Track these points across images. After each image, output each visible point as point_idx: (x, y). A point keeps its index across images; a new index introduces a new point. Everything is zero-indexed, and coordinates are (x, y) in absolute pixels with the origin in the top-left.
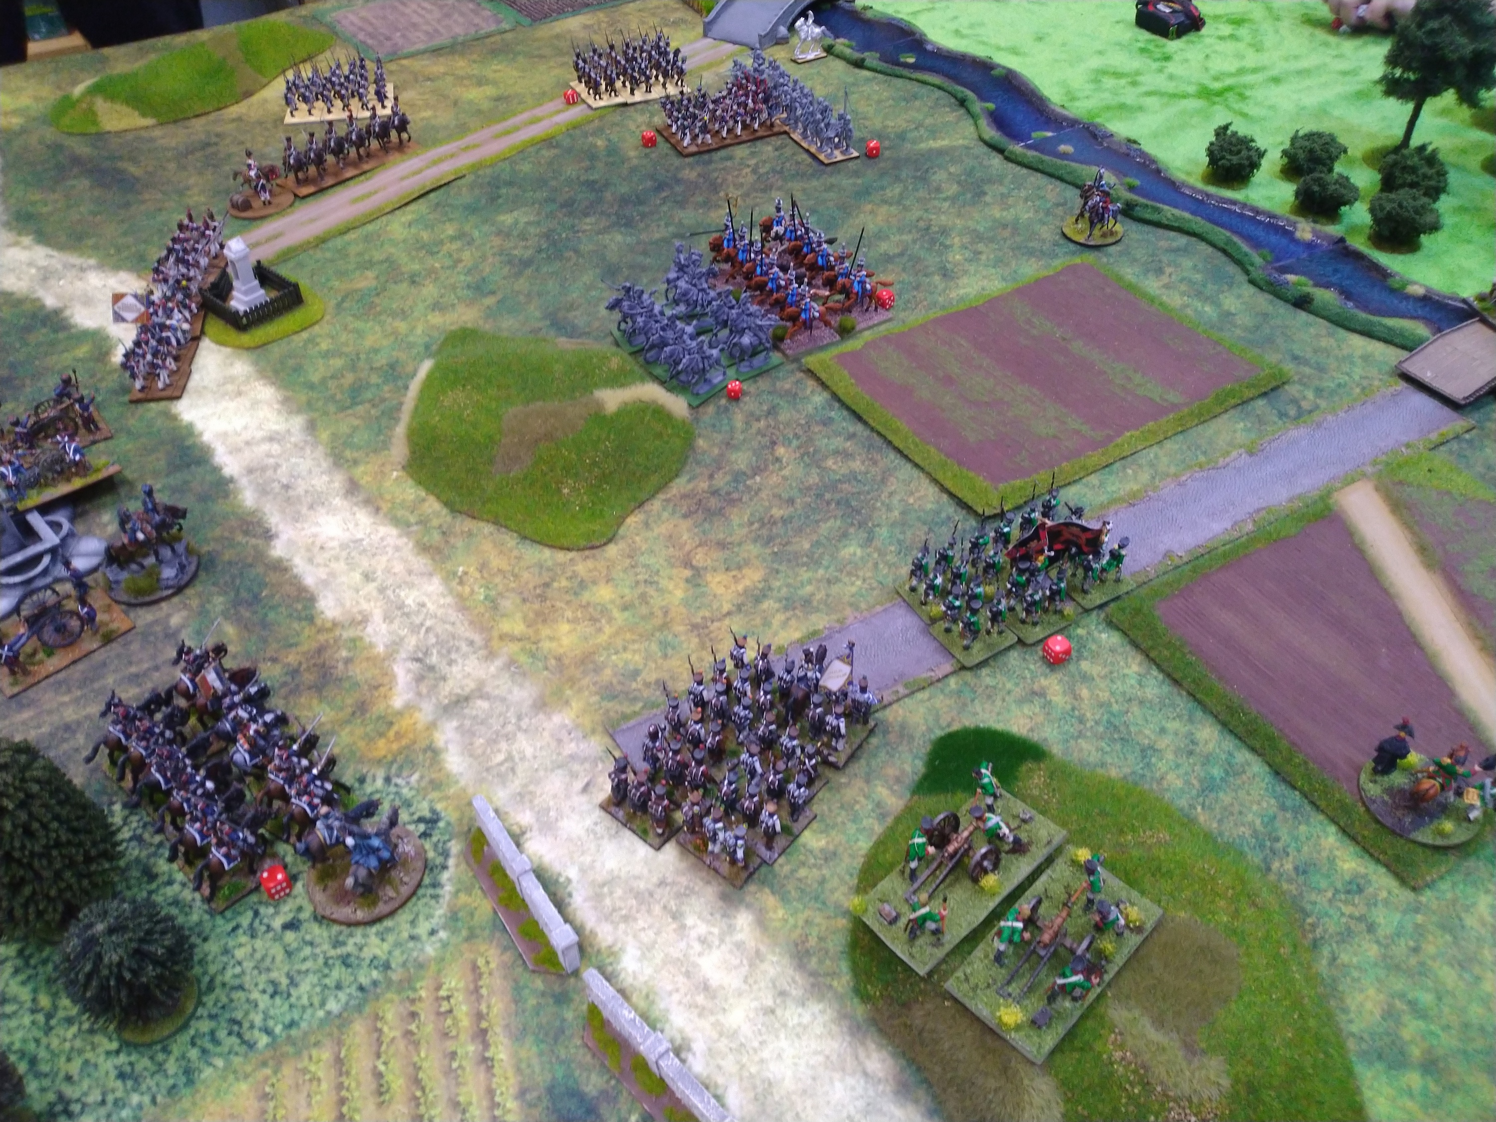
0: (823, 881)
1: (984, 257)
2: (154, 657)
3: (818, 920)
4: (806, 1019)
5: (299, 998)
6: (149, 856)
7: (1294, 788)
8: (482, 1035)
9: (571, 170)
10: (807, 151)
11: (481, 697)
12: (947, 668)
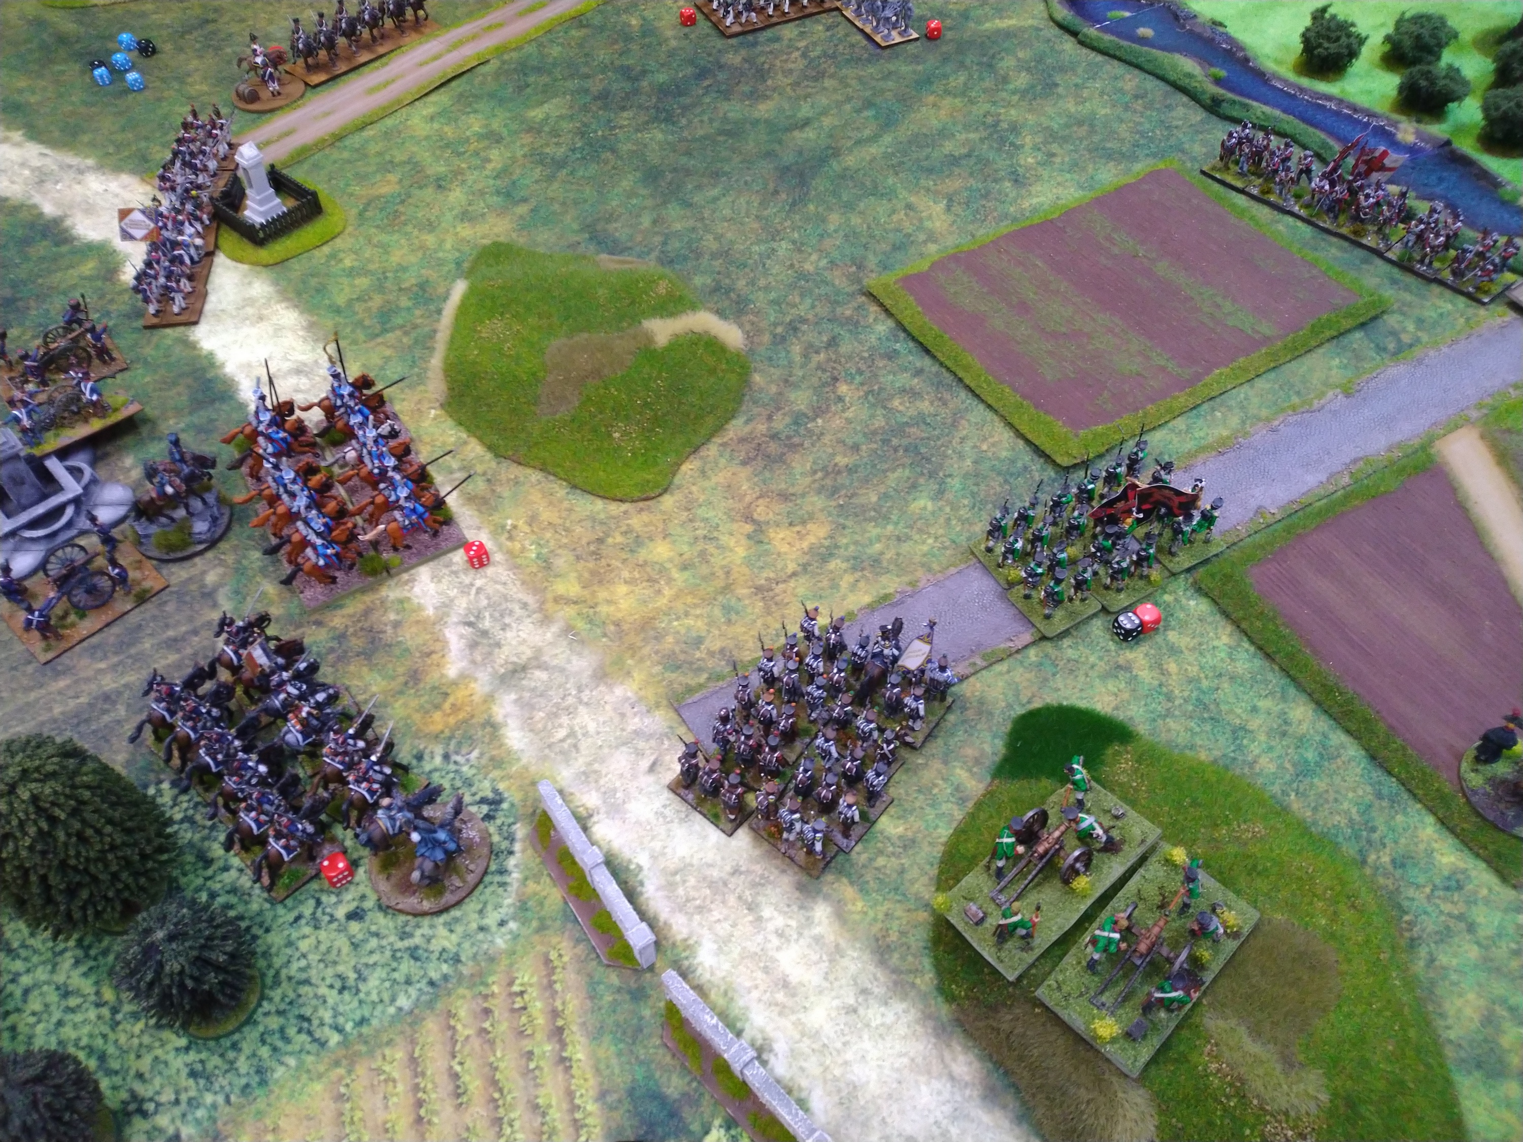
0: (902, 872)
1: (1058, 160)
2: (191, 619)
3: (899, 913)
4: (890, 1018)
5: (368, 994)
6: (204, 839)
7: (1390, 773)
8: (558, 1033)
9: (603, 55)
10: (862, 31)
11: (539, 667)
12: (1027, 638)
